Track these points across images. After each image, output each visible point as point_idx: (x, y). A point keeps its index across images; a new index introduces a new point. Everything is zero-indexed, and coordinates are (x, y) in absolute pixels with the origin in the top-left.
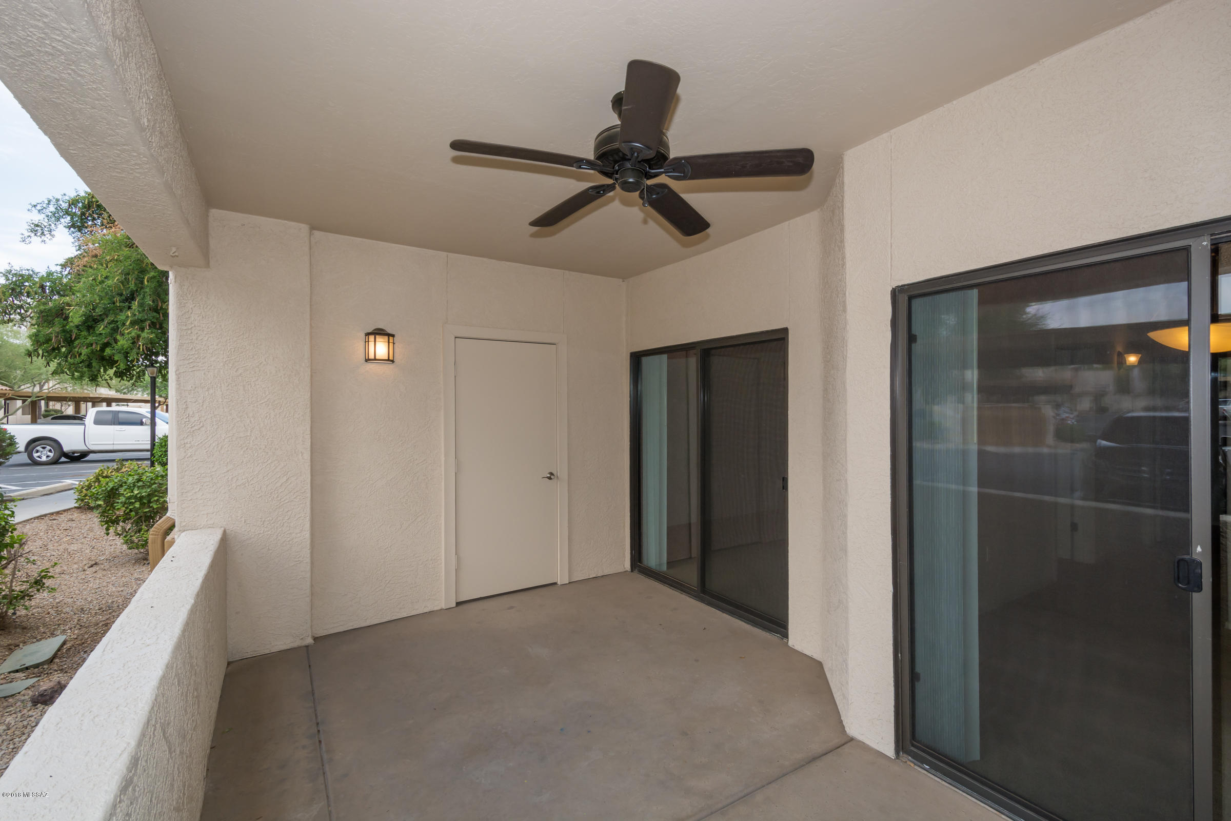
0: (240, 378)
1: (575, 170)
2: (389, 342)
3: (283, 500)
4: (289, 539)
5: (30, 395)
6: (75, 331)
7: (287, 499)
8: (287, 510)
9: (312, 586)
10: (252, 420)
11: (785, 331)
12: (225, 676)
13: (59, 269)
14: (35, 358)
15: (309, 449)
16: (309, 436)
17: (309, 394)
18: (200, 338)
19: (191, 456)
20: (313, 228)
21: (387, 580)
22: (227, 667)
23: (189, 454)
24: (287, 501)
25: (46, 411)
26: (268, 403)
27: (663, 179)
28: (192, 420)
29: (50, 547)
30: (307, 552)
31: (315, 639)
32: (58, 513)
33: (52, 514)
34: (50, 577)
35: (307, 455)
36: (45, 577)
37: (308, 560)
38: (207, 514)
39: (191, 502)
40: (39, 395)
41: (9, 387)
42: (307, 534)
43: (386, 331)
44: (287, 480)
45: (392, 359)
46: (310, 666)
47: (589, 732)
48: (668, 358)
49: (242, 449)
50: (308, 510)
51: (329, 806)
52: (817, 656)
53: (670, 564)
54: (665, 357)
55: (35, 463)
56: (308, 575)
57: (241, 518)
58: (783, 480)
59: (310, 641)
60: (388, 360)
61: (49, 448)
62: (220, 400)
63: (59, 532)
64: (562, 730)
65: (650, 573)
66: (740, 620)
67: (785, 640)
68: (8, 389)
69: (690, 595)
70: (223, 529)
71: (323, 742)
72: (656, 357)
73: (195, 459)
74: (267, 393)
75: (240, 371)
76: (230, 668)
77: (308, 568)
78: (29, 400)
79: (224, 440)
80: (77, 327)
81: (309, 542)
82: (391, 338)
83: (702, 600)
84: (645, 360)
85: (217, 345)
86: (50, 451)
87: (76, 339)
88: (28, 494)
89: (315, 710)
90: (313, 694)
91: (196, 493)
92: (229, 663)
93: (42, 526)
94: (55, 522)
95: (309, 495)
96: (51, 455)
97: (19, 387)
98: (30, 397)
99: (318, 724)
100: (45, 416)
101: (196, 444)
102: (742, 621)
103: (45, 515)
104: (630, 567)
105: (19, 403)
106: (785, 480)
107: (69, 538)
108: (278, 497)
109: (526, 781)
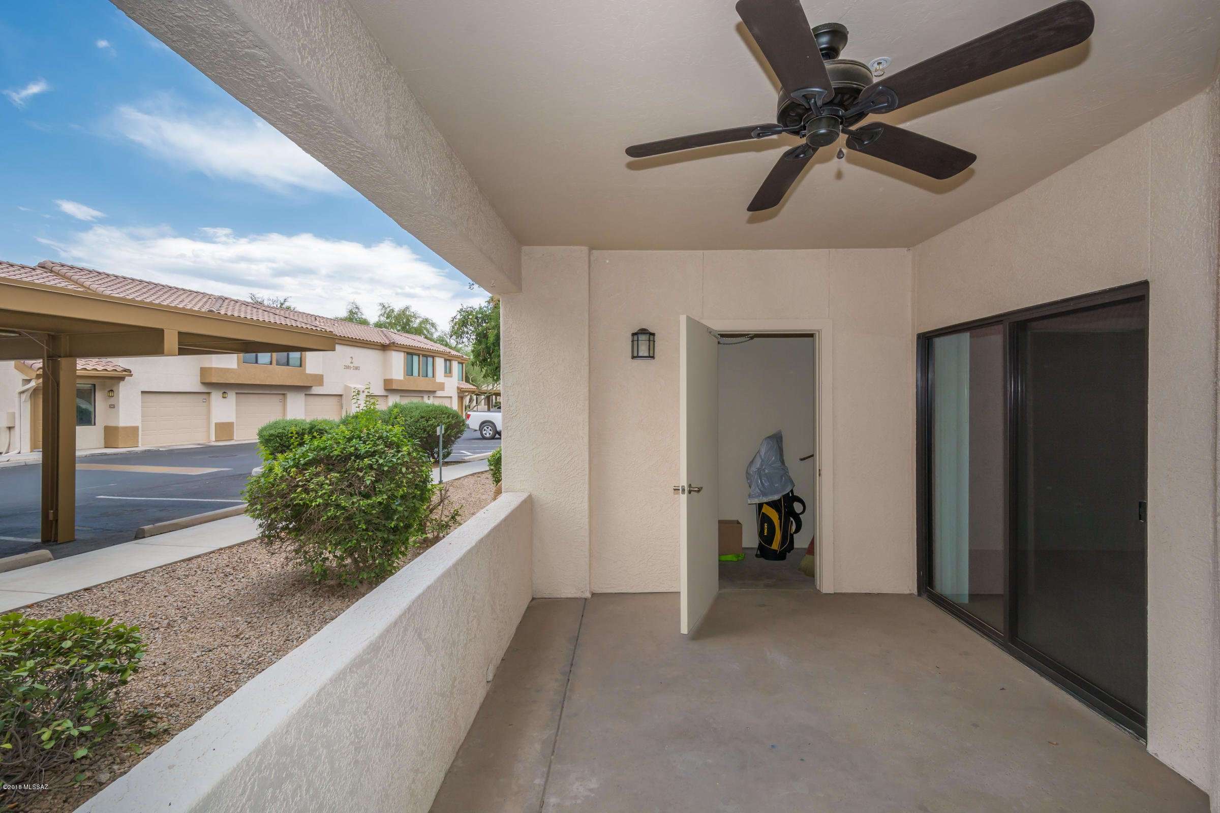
0: (541, 376)
1: (756, 141)
2: (649, 341)
3: (569, 475)
4: (573, 508)
5: (486, 392)
6: (492, 347)
7: (572, 474)
8: (571, 484)
9: (590, 550)
10: (549, 409)
11: (1145, 284)
12: (528, 608)
13: (486, 304)
14: (475, 367)
15: (587, 434)
16: (587, 424)
17: (588, 388)
18: (516, 346)
19: (510, 437)
20: (592, 248)
21: (649, 555)
22: (531, 601)
23: (510, 434)
24: (571, 477)
25: (496, 403)
26: (559, 396)
27: (871, 118)
28: (512, 409)
29: (473, 496)
30: (586, 520)
31: (593, 594)
32: (482, 473)
33: (479, 473)
34: (459, 515)
35: (586, 440)
36: (456, 514)
37: (587, 527)
38: (520, 481)
39: (511, 471)
40: (490, 392)
41: (476, 387)
42: (586, 506)
43: (648, 330)
44: (572, 459)
45: (652, 355)
46: (583, 616)
47: (802, 760)
48: (971, 337)
49: (542, 432)
50: (587, 486)
51: (557, 735)
52: (1201, 782)
53: (972, 597)
54: (967, 335)
55: (484, 438)
56: (587, 540)
57: (542, 486)
58: (1140, 507)
59: (588, 595)
60: (649, 357)
61: (490, 428)
62: (528, 393)
63: (479, 486)
64: (773, 746)
65: (942, 602)
66: (1067, 692)
67: (1142, 741)
68: (476, 388)
69: (993, 641)
70: (529, 493)
71: (570, 681)
72: (954, 337)
73: (513, 438)
74: (558, 388)
75: (541, 371)
76: (533, 603)
77: (587, 534)
78: (486, 395)
79: (531, 425)
80: (493, 344)
81: (587, 513)
82: (652, 337)
83: (1011, 652)
84: (939, 342)
85: (527, 351)
86: (491, 430)
87: (492, 352)
88: (473, 458)
89: (574, 653)
90: (577, 640)
91: (514, 464)
92: (533, 599)
93: (472, 480)
94: (479, 478)
95: (587, 472)
96: (491, 432)
97: (481, 386)
98: (486, 393)
99: (572, 665)
100: (495, 406)
101: (514, 427)
102: (1070, 694)
103: (475, 474)
104: (916, 590)
105: (483, 397)
106: (1143, 506)
107: (483, 490)
108: (565, 472)
109: (718, 784)
